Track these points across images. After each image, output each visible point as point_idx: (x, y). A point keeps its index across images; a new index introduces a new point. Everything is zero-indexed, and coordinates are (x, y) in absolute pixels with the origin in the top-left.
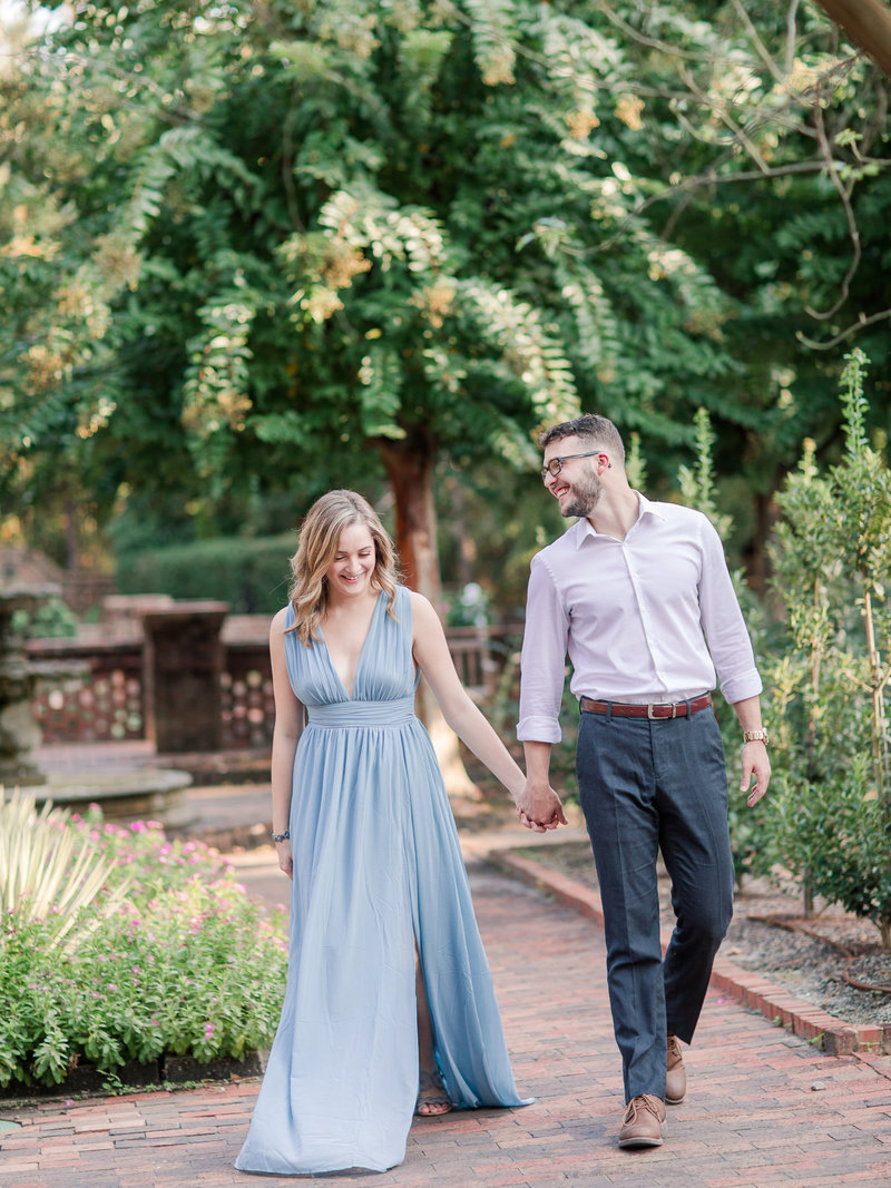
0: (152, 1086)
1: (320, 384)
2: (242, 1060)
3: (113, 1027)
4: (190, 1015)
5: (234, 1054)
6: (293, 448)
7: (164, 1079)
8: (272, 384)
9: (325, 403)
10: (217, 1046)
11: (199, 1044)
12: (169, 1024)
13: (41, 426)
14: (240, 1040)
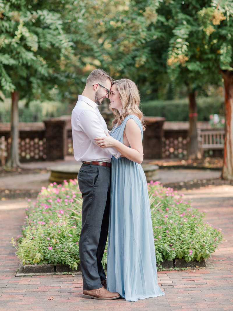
0: (171, 269)
1: (206, 53)
2: (200, 262)
3: (160, 249)
4: (185, 247)
5: (197, 260)
6: (198, 73)
7: (175, 266)
8: (192, 53)
9: (208, 59)
10: (193, 257)
11: (187, 256)
12: (177, 249)
13: (124, 64)
14: (199, 255)
